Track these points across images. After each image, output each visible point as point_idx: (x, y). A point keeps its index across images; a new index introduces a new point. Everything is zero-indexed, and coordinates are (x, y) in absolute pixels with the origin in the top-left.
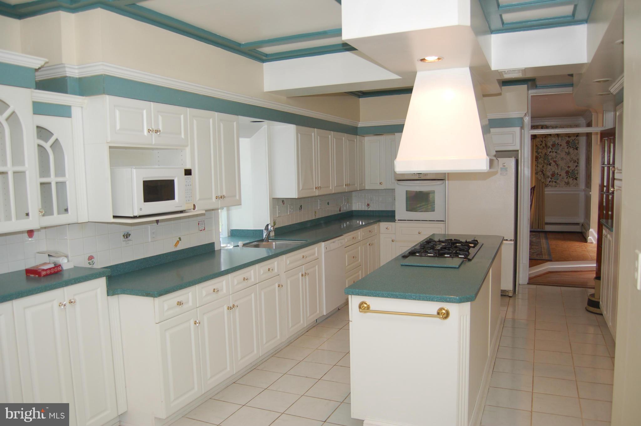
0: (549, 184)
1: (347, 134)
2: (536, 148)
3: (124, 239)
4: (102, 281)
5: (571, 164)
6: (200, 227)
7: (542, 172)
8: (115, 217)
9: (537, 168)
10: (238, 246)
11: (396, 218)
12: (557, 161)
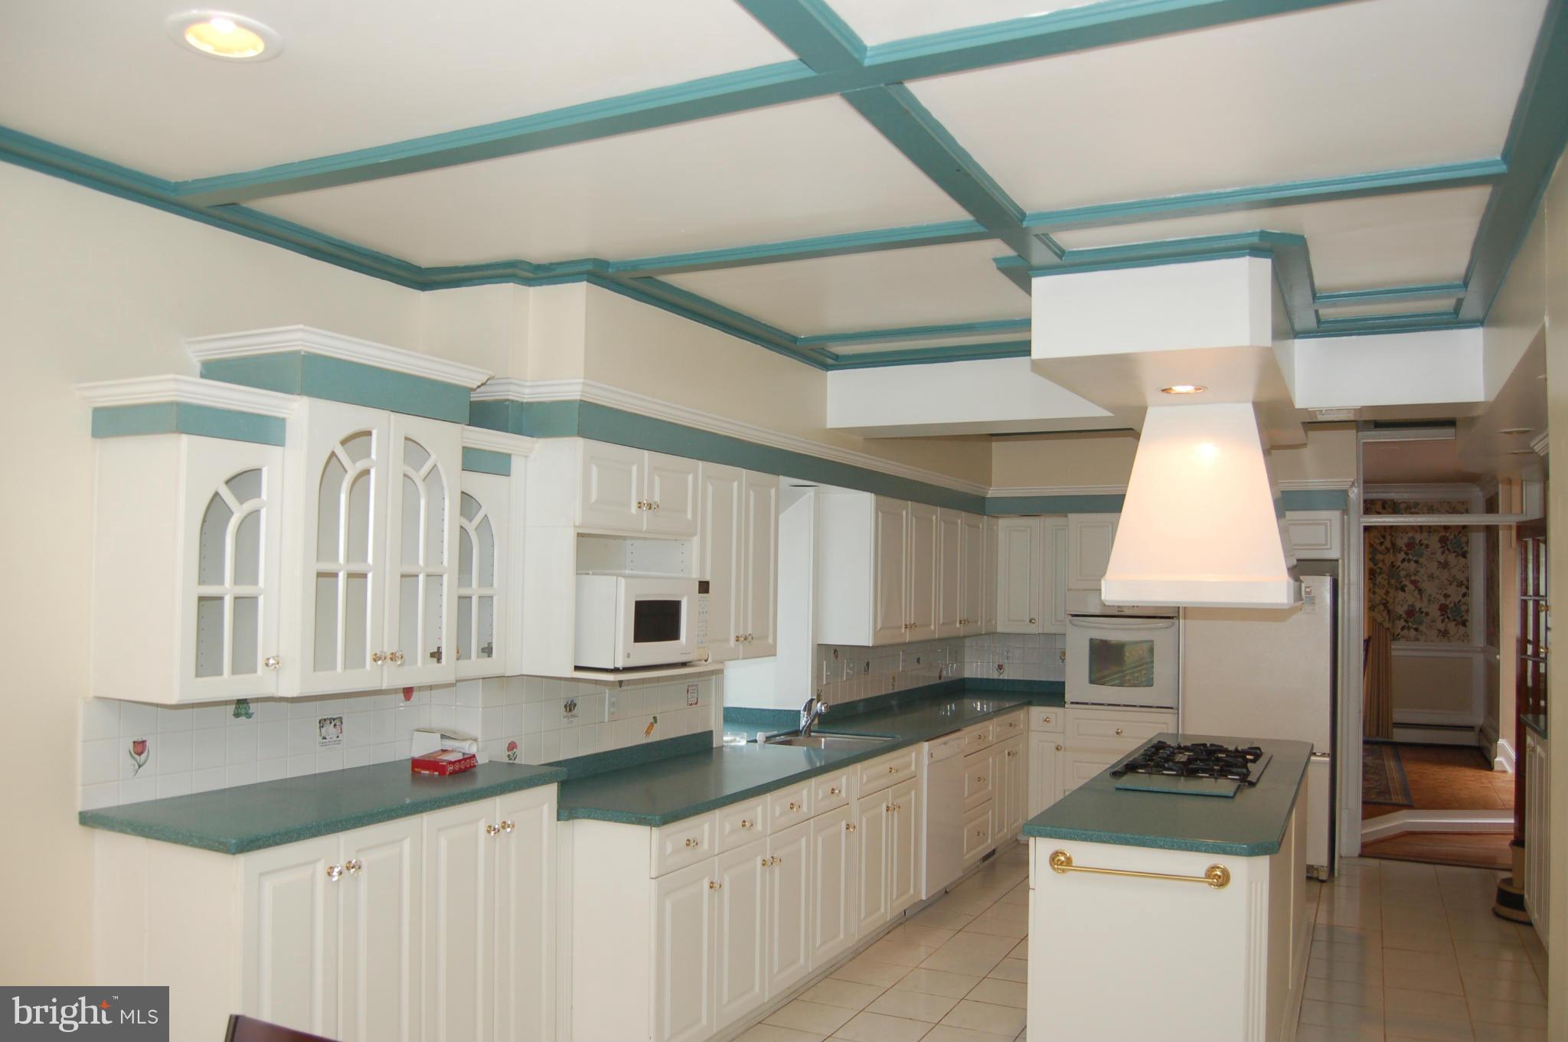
0: (1402, 633)
1: (967, 514)
2: (1371, 550)
3: (565, 713)
4: (551, 791)
5: (1451, 590)
6: (689, 697)
7: (1385, 605)
8: (577, 668)
9: (1372, 596)
10: (756, 741)
11: (1066, 696)
12: (1418, 582)
